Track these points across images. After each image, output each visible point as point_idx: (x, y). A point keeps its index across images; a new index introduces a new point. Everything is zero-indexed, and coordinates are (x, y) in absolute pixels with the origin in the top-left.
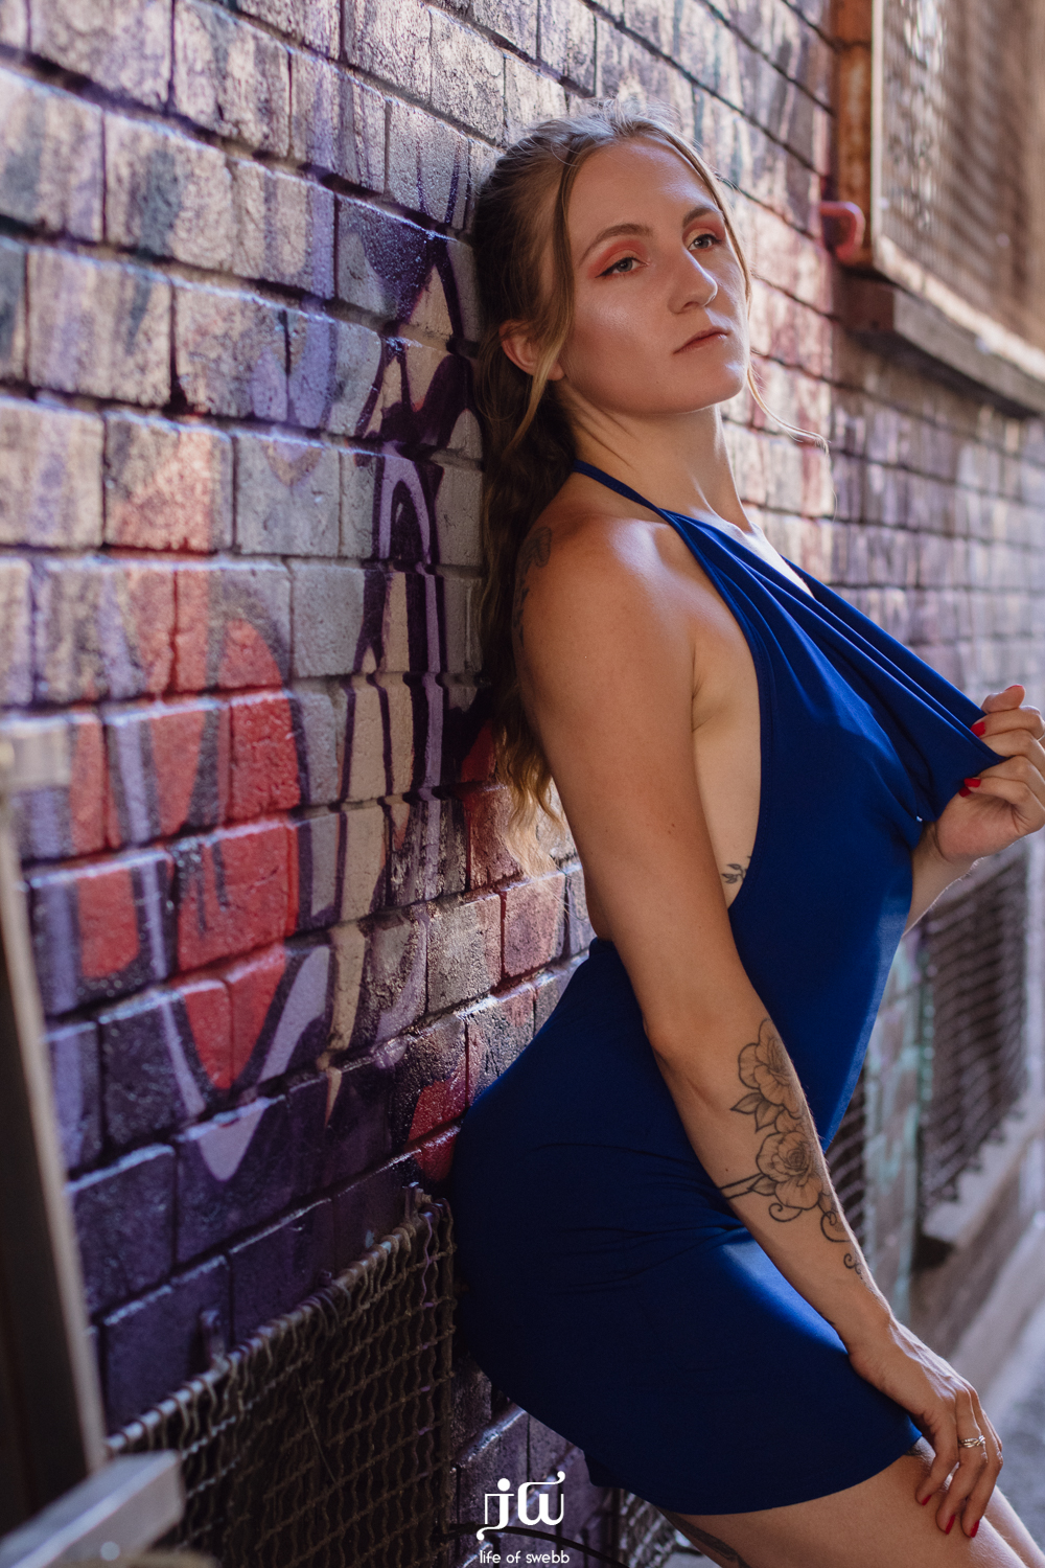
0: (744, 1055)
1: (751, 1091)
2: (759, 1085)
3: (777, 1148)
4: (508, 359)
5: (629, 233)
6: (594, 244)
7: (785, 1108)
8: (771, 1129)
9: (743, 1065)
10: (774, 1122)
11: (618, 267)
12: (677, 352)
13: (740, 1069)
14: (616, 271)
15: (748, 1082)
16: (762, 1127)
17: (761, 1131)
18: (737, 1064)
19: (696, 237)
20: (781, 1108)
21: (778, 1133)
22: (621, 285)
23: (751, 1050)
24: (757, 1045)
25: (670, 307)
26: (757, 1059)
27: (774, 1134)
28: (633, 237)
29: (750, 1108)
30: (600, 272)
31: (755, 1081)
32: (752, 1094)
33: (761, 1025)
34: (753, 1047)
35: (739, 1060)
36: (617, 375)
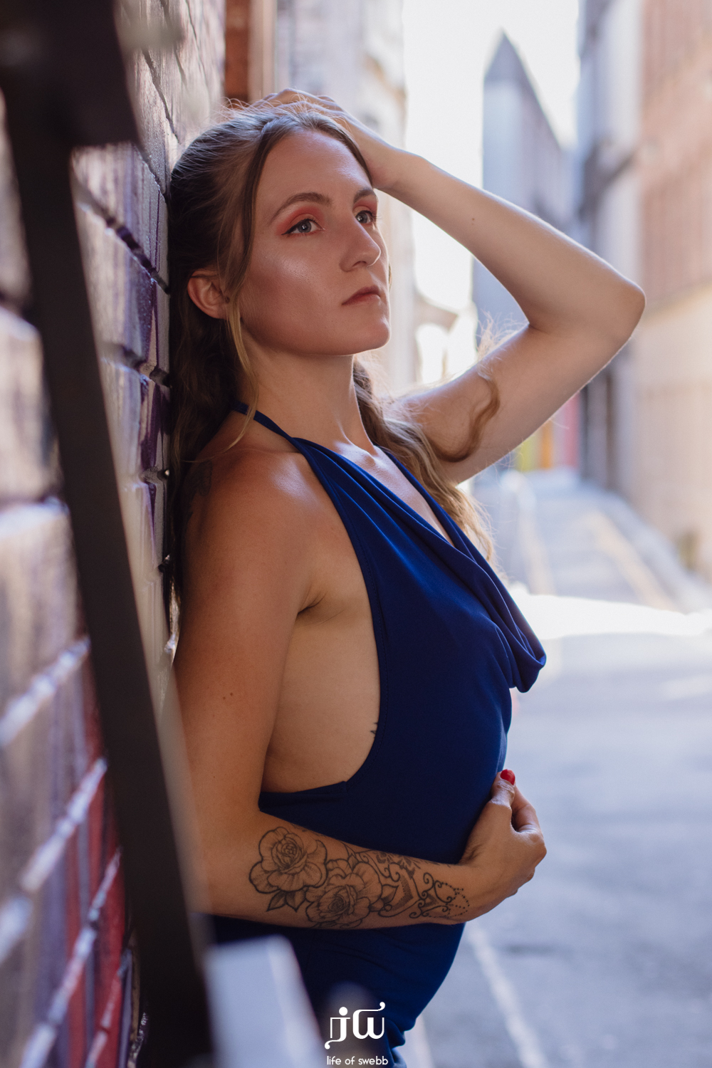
0: (253, 875)
1: (273, 894)
2: (278, 887)
3: (318, 910)
4: (191, 301)
5: (313, 200)
6: (285, 206)
7: (308, 886)
8: (306, 904)
9: (256, 883)
10: (305, 899)
11: (299, 226)
12: (345, 303)
13: (255, 886)
14: (297, 231)
15: (267, 890)
16: (299, 907)
17: (299, 910)
18: (251, 885)
19: (359, 211)
20: (305, 889)
21: (313, 903)
22: (303, 243)
23: (258, 868)
24: (261, 862)
25: (342, 266)
26: (266, 872)
27: (310, 905)
28: (315, 204)
29: (281, 902)
30: (286, 230)
31: (272, 886)
32: (275, 896)
33: (259, 846)
34: (259, 866)
35: (251, 881)
36: (289, 317)
